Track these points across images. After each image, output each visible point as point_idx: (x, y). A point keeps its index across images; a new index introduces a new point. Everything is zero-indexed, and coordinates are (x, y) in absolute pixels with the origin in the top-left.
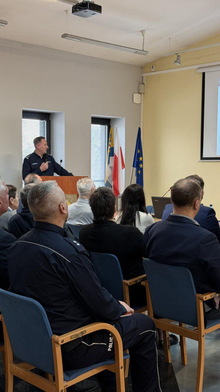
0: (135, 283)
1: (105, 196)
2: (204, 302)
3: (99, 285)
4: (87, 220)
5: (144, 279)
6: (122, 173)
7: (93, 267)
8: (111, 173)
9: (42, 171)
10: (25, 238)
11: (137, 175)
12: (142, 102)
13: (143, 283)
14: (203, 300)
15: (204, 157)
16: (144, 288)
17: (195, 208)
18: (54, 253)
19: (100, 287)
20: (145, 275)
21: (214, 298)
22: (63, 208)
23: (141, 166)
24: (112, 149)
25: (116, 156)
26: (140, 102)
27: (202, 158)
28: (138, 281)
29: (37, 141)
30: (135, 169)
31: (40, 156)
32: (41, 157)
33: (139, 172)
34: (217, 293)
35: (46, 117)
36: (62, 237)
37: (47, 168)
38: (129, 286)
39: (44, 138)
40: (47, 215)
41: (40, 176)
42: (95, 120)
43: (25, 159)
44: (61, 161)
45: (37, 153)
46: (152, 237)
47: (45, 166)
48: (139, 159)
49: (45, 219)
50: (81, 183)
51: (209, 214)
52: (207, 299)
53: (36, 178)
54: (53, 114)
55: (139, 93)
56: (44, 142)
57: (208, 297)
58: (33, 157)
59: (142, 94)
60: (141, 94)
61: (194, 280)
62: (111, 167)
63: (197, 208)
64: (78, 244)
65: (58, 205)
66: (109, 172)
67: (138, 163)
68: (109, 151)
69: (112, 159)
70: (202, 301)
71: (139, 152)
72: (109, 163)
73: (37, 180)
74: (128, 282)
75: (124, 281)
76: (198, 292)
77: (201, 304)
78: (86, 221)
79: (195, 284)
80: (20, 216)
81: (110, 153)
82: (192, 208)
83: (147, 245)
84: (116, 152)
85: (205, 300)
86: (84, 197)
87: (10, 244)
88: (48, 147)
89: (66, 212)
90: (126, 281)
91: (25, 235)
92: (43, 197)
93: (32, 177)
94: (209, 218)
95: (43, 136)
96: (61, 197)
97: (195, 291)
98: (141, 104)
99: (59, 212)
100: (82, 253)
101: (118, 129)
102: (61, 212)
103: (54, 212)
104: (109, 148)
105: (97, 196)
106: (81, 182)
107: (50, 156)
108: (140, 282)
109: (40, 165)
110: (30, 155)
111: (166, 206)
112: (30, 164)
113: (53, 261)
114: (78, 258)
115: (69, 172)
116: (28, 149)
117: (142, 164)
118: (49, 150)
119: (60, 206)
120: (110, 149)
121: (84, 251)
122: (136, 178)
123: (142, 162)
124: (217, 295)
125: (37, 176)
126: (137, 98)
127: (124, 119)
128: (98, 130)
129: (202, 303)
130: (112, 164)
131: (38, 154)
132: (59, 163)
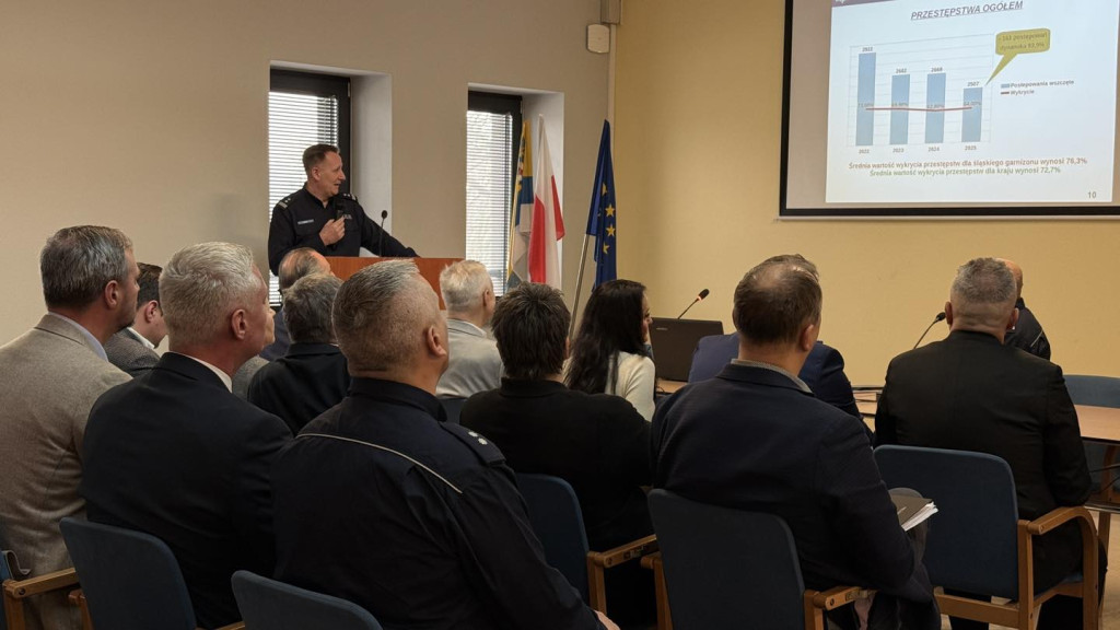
0: (623, 561)
1: (541, 309)
2: (826, 613)
3: (542, 558)
4: (469, 383)
5: (648, 549)
6: (556, 249)
7: (525, 508)
8: (523, 252)
9: (326, 243)
10: (326, 424)
11: (600, 256)
12: (613, 48)
13: (646, 561)
14: (822, 606)
15: (789, 206)
16: (649, 574)
17: (802, 347)
18: (415, 467)
19: (545, 563)
20: (653, 538)
21: (854, 602)
22: (435, 339)
23: (610, 231)
24: (527, 183)
25: (538, 202)
26: (606, 50)
27: (784, 211)
28: (633, 555)
29: (313, 157)
30: (593, 239)
31: (321, 199)
32: (325, 204)
33: (606, 247)
34: (864, 589)
35: (338, 89)
36: (435, 422)
37: (341, 234)
38: (606, 571)
39: (333, 149)
40: (390, 359)
41: (324, 255)
42: (480, 100)
43: (278, 209)
44: (384, 214)
45: (311, 190)
46: (676, 428)
47: (334, 229)
48: (606, 212)
49: (384, 370)
50: (453, 275)
51: (825, 367)
52: (834, 606)
53: (314, 261)
54: (359, 78)
55: (603, 23)
56: (334, 160)
57: (837, 599)
58: (301, 202)
59: (613, 27)
60: (608, 25)
61: (798, 548)
62: (524, 235)
63: (808, 346)
64: (483, 441)
65: (422, 330)
66: (519, 248)
67: (601, 223)
68: (518, 188)
69: (527, 211)
70: (820, 610)
71: (604, 191)
72: (517, 223)
73: (318, 267)
74: (603, 557)
75: (591, 554)
76: (810, 586)
77: (819, 619)
78: (467, 386)
79: (801, 560)
80: (282, 366)
81: (520, 193)
82: (794, 346)
83: (663, 450)
84: (539, 188)
85: (829, 607)
86: (462, 315)
87: (278, 444)
88: (344, 177)
89: (443, 352)
90: (596, 556)
91: (325, 416)
92: (380, 306)
93: (302, 257)
94: (826, 375)
95: (326, 141)
96: (430, 308)
97: (801, 584)
98: (608, 53)
99: (423, 352)
100: (496, 465)
101: (545, 123)
102: (431, 353)
103: (408, 351)
104: (519, 178)
105: (517, 307)
106: (451, 271)
107: (350, 199)
108: (639, 559)
109: (320, 226)
110: (292, 196)
111: (702, 341)
112: (292, 225)
113: (412, 489)
114: (485, 481)
115: (406, 247)
116: (286, 178)
117: (614, 226)
118: (345, 185)
119: (426, 333)
120: (521, 183)
121: (500, 462)
122: (596, 264)
123: (612, 221)
124: (865, 594)
125: (315, 254)
126: (598, 37)
127: (562, 95)
128: (484, 128)
129: (821, 616)
130: (527, 223)
131: (316, 196)
132: (378, 220)
